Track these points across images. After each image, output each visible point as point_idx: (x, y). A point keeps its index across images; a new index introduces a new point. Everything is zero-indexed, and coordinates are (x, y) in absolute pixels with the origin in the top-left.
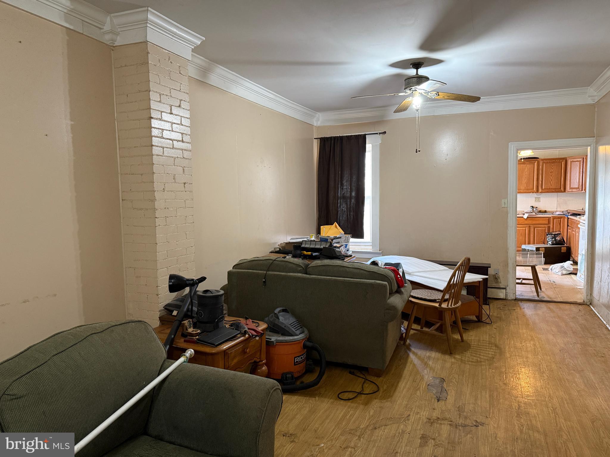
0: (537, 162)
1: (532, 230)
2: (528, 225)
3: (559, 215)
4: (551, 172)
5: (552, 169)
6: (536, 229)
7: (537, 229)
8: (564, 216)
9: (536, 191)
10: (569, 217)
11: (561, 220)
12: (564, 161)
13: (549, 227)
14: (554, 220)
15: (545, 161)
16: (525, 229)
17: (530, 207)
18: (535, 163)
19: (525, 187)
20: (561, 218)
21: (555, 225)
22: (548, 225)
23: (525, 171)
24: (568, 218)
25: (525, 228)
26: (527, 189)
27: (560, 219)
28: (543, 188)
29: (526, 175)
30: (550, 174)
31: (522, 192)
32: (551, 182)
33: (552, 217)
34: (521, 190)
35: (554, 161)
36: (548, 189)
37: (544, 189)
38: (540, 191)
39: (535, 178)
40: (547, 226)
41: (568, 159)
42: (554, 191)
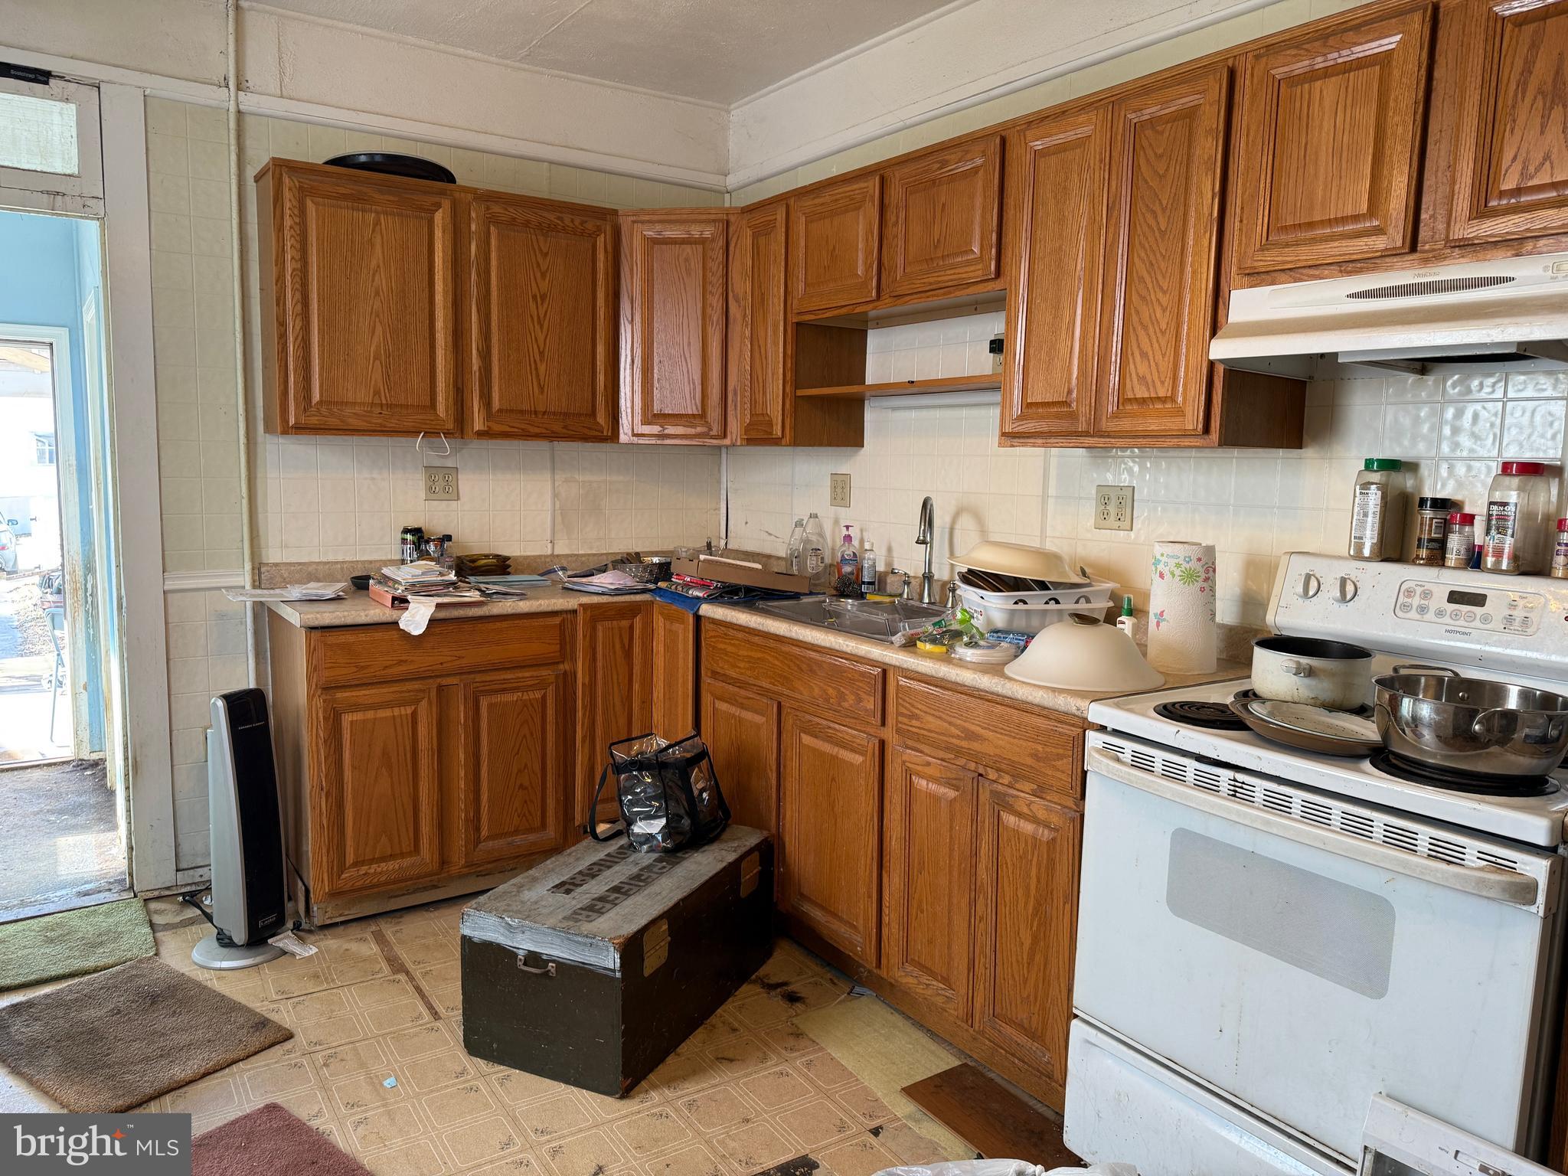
0: (446, 204)
1: (460, 713)
2: (433, 684)
3: (618, 592)
4: (534, 297)
5: (543, 275)
6: (484, 703)
7: (491, 706)
8: (647, 597)
9: (450, 425)
10: (706, 610)
11: (631, 627)
12: (608, 228)
13: (567, 681)
14: (594, 629)
15: (496, 209)
16: (414, 714)
17: (399, 536)
18: (438, 217)
19: (377, 393)
20: (633, 610)
21: (599, 664)
22: (561, 667)
23: (374, 263)
24: (698, 618)
25: (409, 710)
26: (390, 406)
27: (625, 623)
28: (496, 404)
29: (377, 293)
30: (533, 306)
31: (355, 423)
32: (542, 368)
33: (585, 607)
34: (348, 410)
35: (552, 217)
36: (522, 412)
37: (500, 411)
38: (478, 424)
39: (439, 324)
40: (552, 679)
41: (625, 223)
42: (557, 427)
